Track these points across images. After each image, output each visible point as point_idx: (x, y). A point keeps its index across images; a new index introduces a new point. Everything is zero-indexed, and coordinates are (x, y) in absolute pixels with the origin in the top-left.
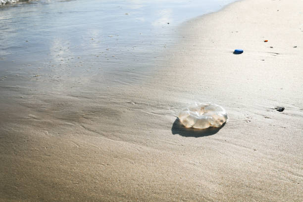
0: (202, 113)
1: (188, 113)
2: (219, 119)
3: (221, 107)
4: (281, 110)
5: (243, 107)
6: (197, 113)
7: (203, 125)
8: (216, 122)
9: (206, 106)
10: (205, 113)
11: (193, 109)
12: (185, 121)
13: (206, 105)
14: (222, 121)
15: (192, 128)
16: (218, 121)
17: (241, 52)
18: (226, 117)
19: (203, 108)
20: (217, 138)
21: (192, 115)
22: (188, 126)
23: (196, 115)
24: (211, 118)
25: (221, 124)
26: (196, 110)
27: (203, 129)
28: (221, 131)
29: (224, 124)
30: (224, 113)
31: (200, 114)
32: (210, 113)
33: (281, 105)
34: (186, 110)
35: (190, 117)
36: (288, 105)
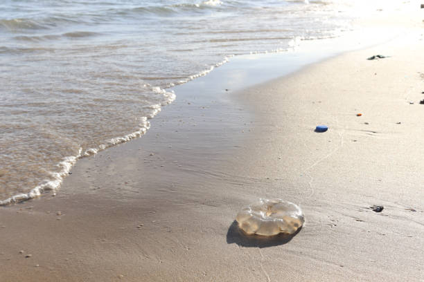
0: (269, 214)
1: (249, 215)
2: (292, 222)
3: (296, 206)
4: (379, 210)
5: (327, 205)
6: (262, 213)
7: (271, 231)
8: (289, 226)
9: (275, 204)
10: (273, 213)
11: (257, 209)
12: (245, 225)
13: (274, 202)
14: (296, 225)
15: (255, 235)
16: (291, 225)
17: (324, 130)
18: (302, 219)
19: (271, 207)
20: (290, 248)
21: (255, 217)
22: (250, 232)
23: (261, 217)
24: (282, 220)
25: (296, 229)
26: (261, 210)
27: (271, 237)
28: (295, 239)
29: (300, 229)
30: (300, 213)
31: (266, 215)
32: (281, 213)
33: (379, 203)
34: (248, 209)
35: (251, 219)
36: (388, 203)
